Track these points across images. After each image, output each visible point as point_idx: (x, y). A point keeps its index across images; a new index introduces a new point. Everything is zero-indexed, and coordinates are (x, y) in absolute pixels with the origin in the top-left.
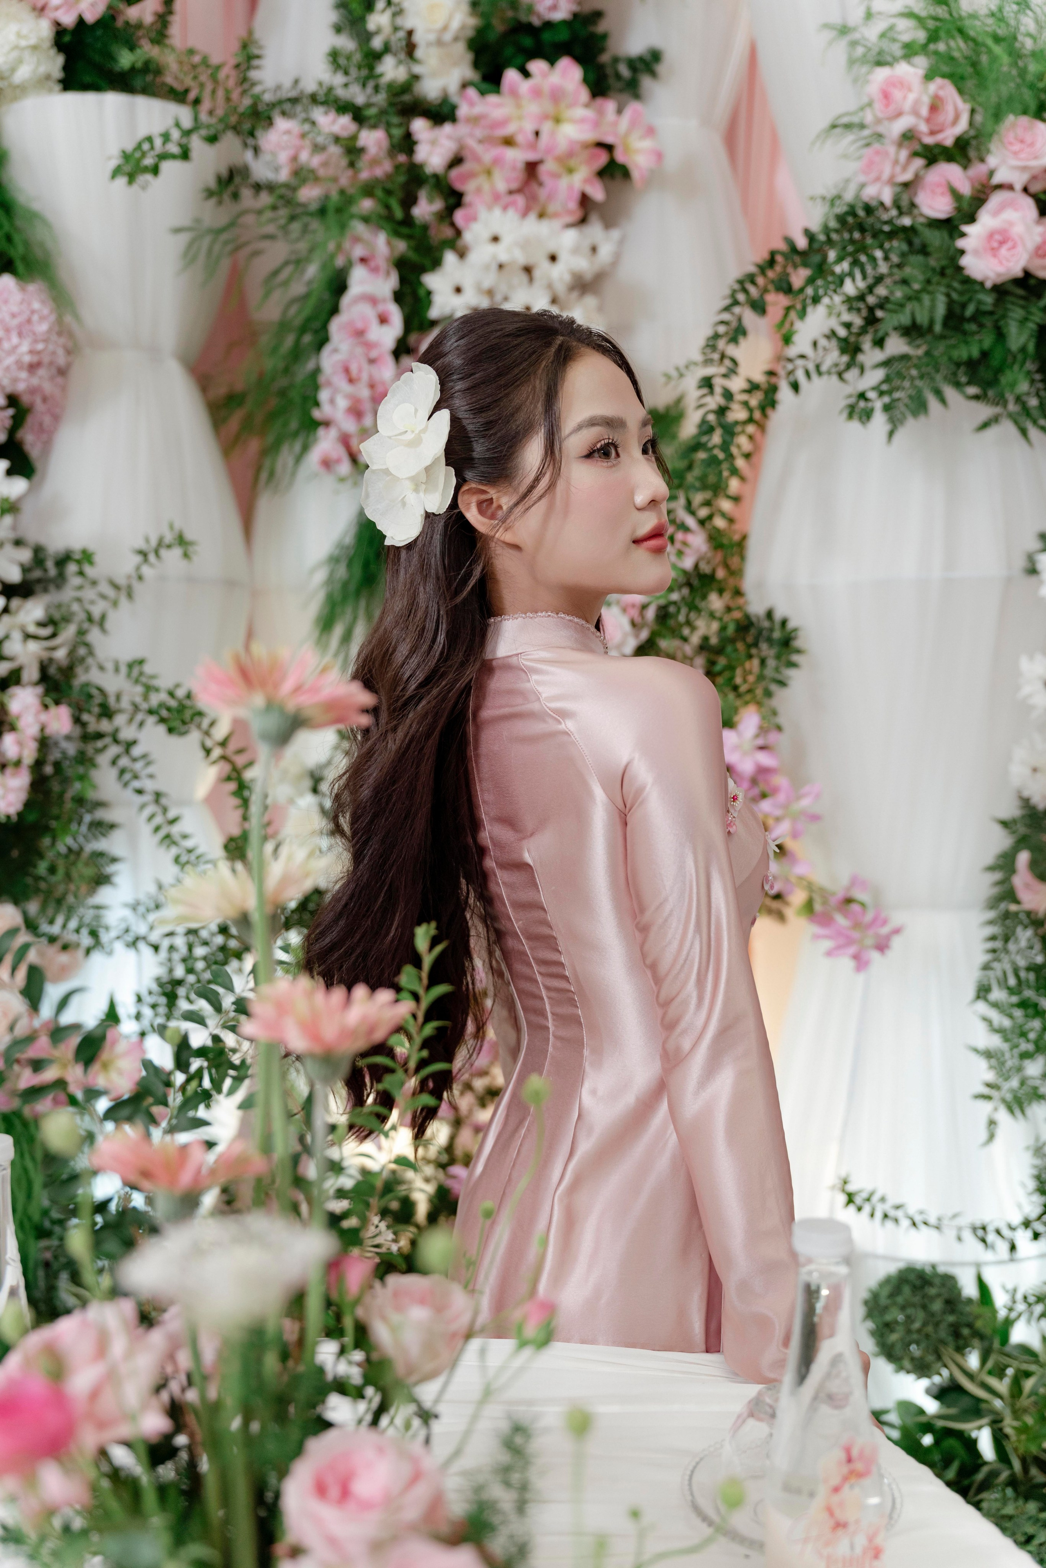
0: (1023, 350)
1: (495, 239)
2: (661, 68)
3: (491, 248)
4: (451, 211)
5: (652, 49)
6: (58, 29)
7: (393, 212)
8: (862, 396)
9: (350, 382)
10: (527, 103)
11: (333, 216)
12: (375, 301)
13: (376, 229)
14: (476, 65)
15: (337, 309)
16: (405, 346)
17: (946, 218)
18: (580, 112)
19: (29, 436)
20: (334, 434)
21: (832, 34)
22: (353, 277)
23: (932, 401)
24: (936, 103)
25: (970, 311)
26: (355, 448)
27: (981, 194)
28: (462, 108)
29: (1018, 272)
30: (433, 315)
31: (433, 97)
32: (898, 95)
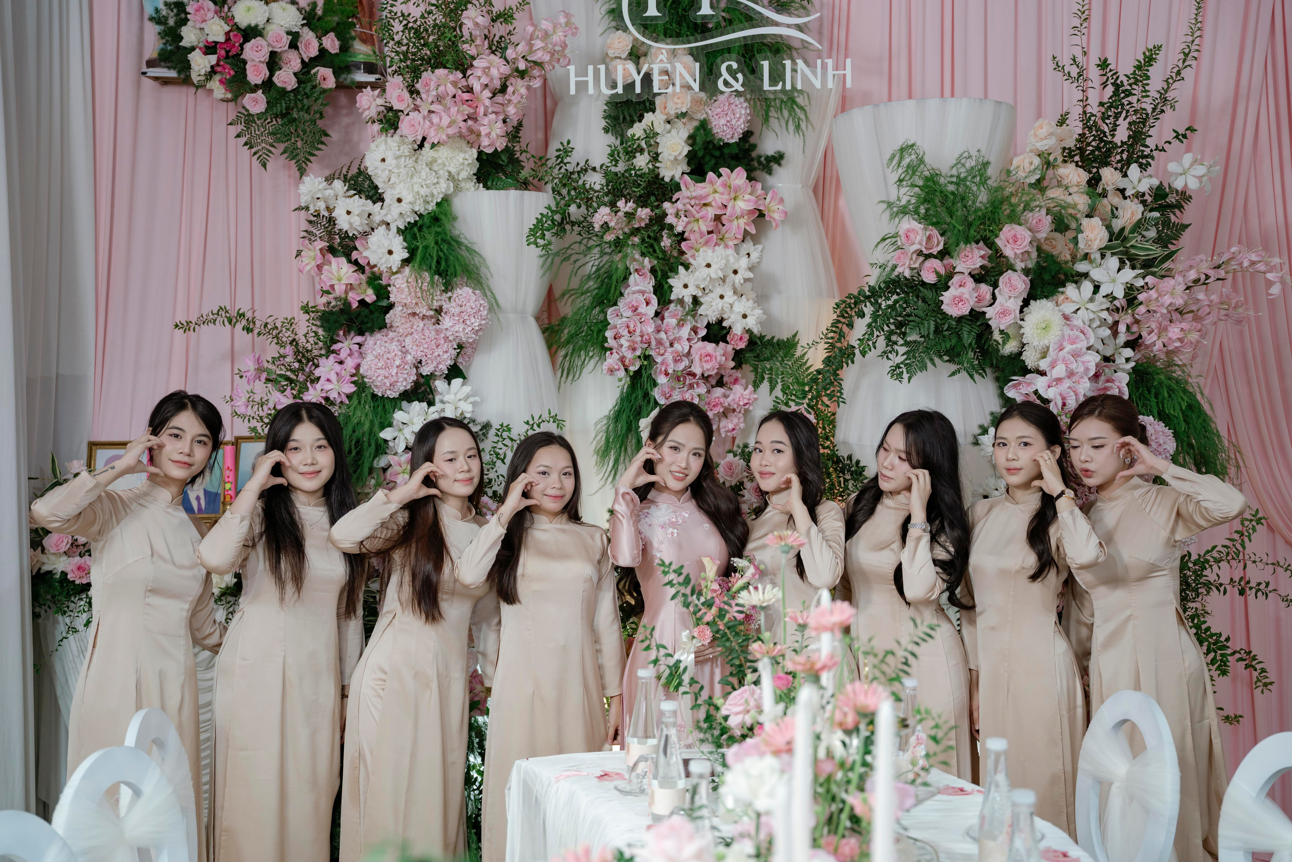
0: (970, 344)
1: (709, 266)
2: (783, 162)
3: (707, 269)
4: (679, 243)
5: (779, 152)
6: (480, 153)
7: (652, 246)
8: (897, 366)
9: (629, 332)
10: (721, 189)
11: (618, 244)
12: (643, 292)
13: (643, 254)
14: (689, 164)
15: (622, 294)
16: (657, 314)
17: (934, 284)
18: (747, 197)
19: (460, 360)
20: (616, 356)
21: (884, 206)
22: (632, 279)
23: (929, 364)
24: (929, 238)
25: (946, 327)
26: (627, 363)
27: (950, 276)
28: (683, 187)
29: (967, 313)
30: (673, 297)
31: (667, 179)
32: (912, 236)
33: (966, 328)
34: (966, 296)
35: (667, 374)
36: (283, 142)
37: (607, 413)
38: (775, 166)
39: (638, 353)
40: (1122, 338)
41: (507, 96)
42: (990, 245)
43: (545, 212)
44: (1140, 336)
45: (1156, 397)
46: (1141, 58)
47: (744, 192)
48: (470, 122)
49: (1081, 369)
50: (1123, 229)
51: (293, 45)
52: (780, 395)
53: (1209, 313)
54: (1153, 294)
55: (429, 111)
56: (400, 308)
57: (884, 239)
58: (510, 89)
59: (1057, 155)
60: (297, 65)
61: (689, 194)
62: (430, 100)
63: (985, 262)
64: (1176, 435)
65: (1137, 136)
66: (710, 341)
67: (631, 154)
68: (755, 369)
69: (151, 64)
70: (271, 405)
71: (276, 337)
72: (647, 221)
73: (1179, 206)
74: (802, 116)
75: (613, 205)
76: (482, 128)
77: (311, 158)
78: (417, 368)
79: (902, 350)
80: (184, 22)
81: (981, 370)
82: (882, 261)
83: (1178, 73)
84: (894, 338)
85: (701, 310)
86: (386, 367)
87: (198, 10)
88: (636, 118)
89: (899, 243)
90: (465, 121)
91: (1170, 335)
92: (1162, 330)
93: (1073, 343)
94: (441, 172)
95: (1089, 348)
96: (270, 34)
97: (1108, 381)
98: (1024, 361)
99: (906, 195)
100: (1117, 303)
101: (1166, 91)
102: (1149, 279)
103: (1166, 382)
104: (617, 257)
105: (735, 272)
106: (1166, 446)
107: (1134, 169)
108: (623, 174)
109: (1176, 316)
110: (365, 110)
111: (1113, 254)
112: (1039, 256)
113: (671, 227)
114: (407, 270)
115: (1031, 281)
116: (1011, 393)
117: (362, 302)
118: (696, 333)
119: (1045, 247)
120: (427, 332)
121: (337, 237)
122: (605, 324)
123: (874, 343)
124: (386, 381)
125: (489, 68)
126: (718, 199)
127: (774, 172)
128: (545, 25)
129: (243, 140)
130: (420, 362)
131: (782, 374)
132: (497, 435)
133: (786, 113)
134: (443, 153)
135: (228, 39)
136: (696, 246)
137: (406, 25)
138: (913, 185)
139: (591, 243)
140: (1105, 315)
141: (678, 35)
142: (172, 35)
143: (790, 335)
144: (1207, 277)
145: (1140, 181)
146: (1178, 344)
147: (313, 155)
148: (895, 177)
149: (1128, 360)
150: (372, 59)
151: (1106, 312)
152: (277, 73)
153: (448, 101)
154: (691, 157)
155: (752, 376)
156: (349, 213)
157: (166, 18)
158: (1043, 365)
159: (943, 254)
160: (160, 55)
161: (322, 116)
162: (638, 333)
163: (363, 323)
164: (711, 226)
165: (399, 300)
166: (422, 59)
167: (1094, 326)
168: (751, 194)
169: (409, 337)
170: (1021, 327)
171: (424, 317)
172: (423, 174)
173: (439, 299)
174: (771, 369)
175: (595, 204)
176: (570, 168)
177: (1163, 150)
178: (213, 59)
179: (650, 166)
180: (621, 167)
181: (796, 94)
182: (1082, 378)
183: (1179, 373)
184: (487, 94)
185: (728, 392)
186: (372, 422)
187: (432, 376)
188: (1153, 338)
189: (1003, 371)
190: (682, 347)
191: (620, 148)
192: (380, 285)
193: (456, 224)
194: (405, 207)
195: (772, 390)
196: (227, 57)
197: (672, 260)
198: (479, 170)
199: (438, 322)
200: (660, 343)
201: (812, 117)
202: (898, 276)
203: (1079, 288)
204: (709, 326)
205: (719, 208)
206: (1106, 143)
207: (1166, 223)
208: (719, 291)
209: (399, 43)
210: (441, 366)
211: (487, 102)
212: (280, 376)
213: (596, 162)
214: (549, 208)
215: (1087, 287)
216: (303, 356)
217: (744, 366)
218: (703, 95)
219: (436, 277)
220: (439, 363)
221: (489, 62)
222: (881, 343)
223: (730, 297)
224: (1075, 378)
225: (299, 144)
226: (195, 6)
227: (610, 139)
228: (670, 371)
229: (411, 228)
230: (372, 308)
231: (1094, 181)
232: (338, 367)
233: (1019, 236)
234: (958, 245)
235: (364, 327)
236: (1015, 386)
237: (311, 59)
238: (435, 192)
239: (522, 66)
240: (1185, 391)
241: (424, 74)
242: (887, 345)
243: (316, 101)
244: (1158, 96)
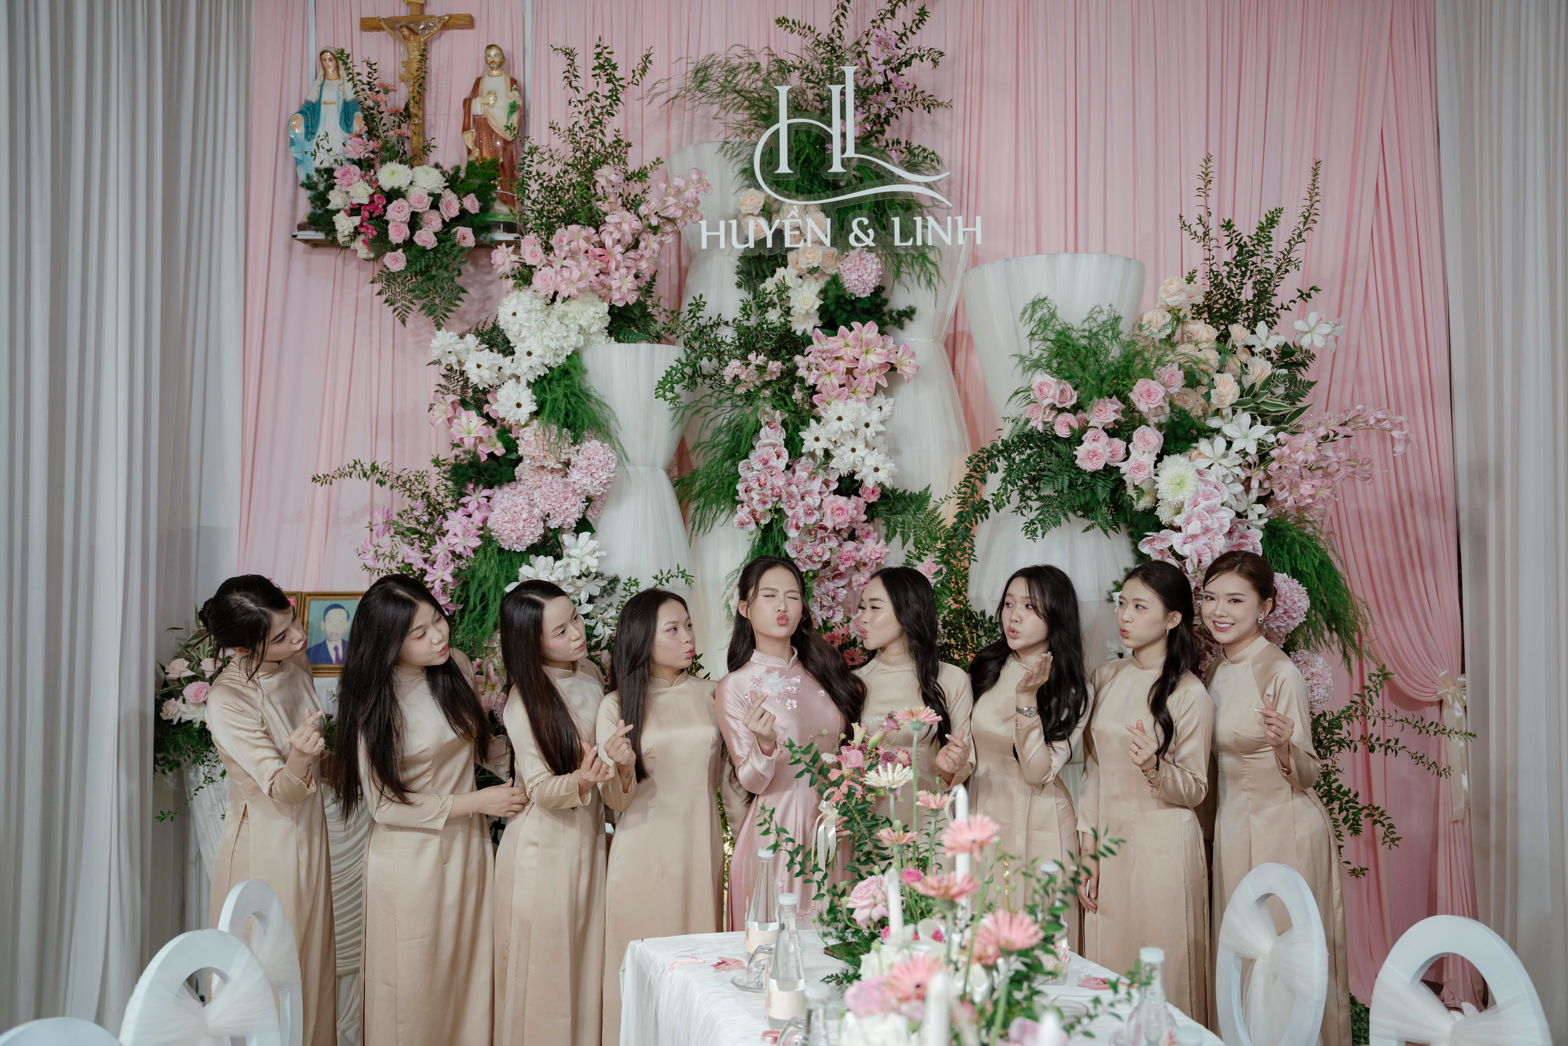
0: (1104, 499)
1: (840, 419)
2: (914, 317)
3: (839, 422)
4: (811, 396)
5: (910, 307)
6: (612, 307)
7: (783, 399)
8: (1032, 522)
9: (760, 485)
10: (852, 343)
11: (749, 397)
12: (774, 445)
13: (774, 408)
14: (821, 318)
15: (753, 447)
16: (788, 467)
17: (1068, 439)
18: (879, 350)
19: (589, 513)
20: (746, 509)
21: (1017, 360)
22: (762, 432)
23: (1063, 519)
24: (1062, 392)
25: (1080, 482)
26: (758, 516)
27: (1084, 429)
28: (814, 341)
29: (1101, 468)
30: (803, 451)
31: (799, 333)
32: (1045, 389)
33: (1101, 483)
34: (1100, 451)
35: (798, 528)
36: (421, 298)
37: (737, 566)
38: (907, 321)
39: (769, 506)
40: (1254, 494)
41: (639, 252)
42: (1124, 399)
43: (675, 364)
44: (1272, 493)
45: (1289, 554)
46: (1263, 220)
47: (876, 346)
48: (602, 277)
49: (1216, 525)
50: (1253, 385)
51: (435, 206)
52: (913, 549)
53: (1338, 470)
54: (1286, 450)
55: (562, 267)
56: (528, 461)
57: (1016, 393)
58: (642, 244)
59: (1187, 311)
60: (437, 225)
61: (820, 348)
62: (563, 255)
63: (1118, 416)
64: (1309, 592)
65: (1263, 294)
66: (841, 495)
67: (763, 308)
68: (888, 523)
69: (301, 227)
70: (400, 559)
71: (410, 490)
72: (779, 374)
73: (1304, 364)
74: (934, 272)
75: (744, 357)
76: (613, 282)
77: (448, 314)
78: (545, 521)
79: (1036, 505)
80: (332, 187)
81: (1115, 525)
82: (1014, 415)
83: (1300, 235)
84: (1028, 493)
85: (833, 463)
86: (514, 521)
87: (344, 175)
88: (768, 274)
89: (1032, 397)
90: (597, 275)
91: (1302, 491)
92: (1294, 486)
93: (1207, 499)
94: (572, 326)
95: (1223, 505)
96: (413, 195)
97: (1241, 537)
98: (1158, 517)
99: (1038, 349)
100: (1249, 459)
101: (1289, 252)
102: (1282, 436)
103: (1298, 538)
104: (748, 410)
105: (867, 425)
106: (1300, 604)
107: (1261, 327)
108: (755, 329)
109: (1306, 473)
110: (499, 266)
111: (1244, 410)
112: (1172, 411)
113: (802, 380)
114: (535, 422)
115: (1164, 436)
116: (1145, 549)
117: (491, 455)
118: (828, 486)
119: (1178, 403)
120: (555, 485)
121: (470, 391)
122: (737, 477)
123: (1008, 498)
124: (513, 534)
125: (620, 223)
126: (849, 353)
127: (906, 327)
128: (677, 182)
129: (384, 297)
130: (548, 516)
131: (915, 527)
132: (625, 589)
133: (917, 268)
134: (573, 308)
135: (372, 202)
136: (827, 399)
137: (541, 184)
138: (1045, 339)
139: (723, 396)
140: (1238, 470)
141: (810, 192)
142: (321, 199)
143: (922, 489)
144: (1336, 435)
145: (1267, 338)
146: (1310, 501)
147: (450, 311)
148: (1027, 330)
149: (1260, 516)
150: (510, 219)
151: (1239, 468)
152: (418, 232)
153: (581, 256)
154: (823, 311)
155: (884, 530)
156: (479, 366)
157: (317, 184)
158: (1178, 521)
159: (1076, 408)
160: (309, 218)
161: (460, 274)
162: (768, 486)
163: (491, 476)
164: (843, 379)
165: (527, 453)
166: (557, 217)
167: (1228, 481)
168: (883, 347)
169: (538, 490)
170: (1155, 482)
171: (553, 471)
172: (554, 327)
173: (568, 452)
174: (903, 522)
175: (726, 358)
176: (702, 322)
177: (1288, 309)
178: (357, 220)
179: (782, 320)
180: (753, 322)
181: (927, 250)
182: (1217, 534)
183: (1311, 529)
184: (619, 248)
185: (860, 545)
186: (497, 577)
187: (560, 530)
188: (1285, 494)
189: (1137, 526)
190: (813, 501)
191: (752, 302)
192: (509, 438)
193: (587, 377)
194: (534, 360)
195: (904, 544)
196: (371, 218)
197: (804, 413)
198: (610, 323)
199: (566, 475)
200: (791, 495)
201: (943, 272)
202: (1031, 430)
203: (1212, 443)
204: (840, 479)
205: (851, 362)
206: (1234, 301)
207: (1292, 380)
208: (850, 444)
209: (534, 202)
210: (569, 520)
211: (619, 257)
212: (408, 529)
213: (729, 316)
214: (679, 361)
215: (1220, 443)
216: (435, 509)
217: (876, 520)
218: (834, 250)
219: (565, 430)
220: (568, 516)
221: (622, 218)
222: (1015, 497)
223: (861, 451)
224: (1209, 535)
225: (437, 301)
226: (342, 171)
227: (744, 294)
228: (801, 525)
229: (541, 382)
230: (501, 461)
231: (1224, 337)
232: (465, 520)
233: (1152, 391)
234: (1091, 400)
235: (493, 480)
236: (1149, 542)
237: (452, 219)
238: (565, 345)
239: (654, 221)
240: (1317, 548)
241: (559, 231)
242: (1021, 501)
243: (454, 259)
244: (1281, 256)
